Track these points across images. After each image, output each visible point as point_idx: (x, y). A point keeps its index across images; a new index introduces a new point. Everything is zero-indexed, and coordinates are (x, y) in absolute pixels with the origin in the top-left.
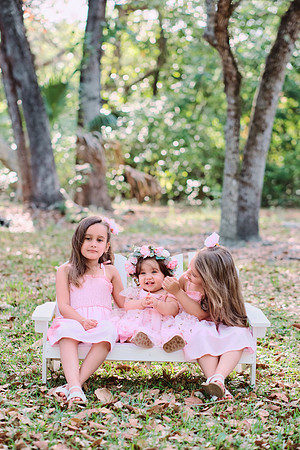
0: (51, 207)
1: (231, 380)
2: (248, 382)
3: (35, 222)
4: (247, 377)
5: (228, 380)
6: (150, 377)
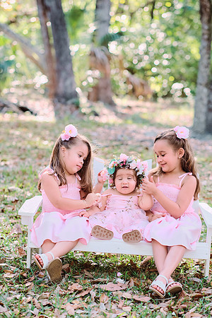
0: (69, 102)
1: (188, 269)
2: (203, 272)
3: (57, 112)
4: (202, 266)
5: (186, 269)
6: (119, 264)
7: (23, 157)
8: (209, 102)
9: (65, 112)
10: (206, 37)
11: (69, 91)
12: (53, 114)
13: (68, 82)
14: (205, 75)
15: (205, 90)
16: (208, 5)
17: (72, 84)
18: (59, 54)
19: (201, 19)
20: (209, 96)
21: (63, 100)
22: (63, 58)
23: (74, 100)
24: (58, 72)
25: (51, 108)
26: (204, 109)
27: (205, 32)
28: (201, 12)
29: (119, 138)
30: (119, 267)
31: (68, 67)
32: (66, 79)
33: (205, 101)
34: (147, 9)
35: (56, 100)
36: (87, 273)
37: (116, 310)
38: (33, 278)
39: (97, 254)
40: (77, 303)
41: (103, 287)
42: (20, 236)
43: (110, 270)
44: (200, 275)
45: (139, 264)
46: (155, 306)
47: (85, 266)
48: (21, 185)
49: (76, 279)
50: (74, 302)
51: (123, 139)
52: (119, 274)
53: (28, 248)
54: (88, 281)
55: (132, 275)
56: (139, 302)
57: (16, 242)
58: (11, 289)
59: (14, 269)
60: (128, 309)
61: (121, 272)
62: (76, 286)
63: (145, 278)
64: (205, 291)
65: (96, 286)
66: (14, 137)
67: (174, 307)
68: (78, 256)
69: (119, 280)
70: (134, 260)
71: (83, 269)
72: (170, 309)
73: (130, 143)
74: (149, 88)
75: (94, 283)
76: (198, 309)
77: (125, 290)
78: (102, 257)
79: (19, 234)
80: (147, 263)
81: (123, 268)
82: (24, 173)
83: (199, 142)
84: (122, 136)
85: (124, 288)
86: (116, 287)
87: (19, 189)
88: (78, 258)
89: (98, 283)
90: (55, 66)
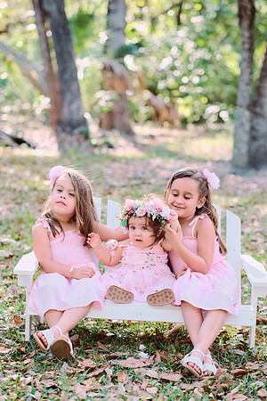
0: (76, 131)
1: (228, 339)
2: (247, 342)
3: (61, 144)
4: (246, 335)
5: (226, 339)
6: (142, 334)
7: (19, 201)
8: (252, 128)
9: (71, 144)
10: (247, 46)
11: (76, 117)
12: (55, 147)
13: (74, 106)
14: (246, 94)
15: (247, 114)
16: (249, 6)
17: (79, 108)
18: (63, 71)
19: (240, 24)
20: (251, 121)
21: (68, 129)
22: (67, 76)
23: (82, 129)
24: (62, 93)
25: (54, 139)
26: (246, 138)
27: (246, 40)
28: (240, 16)
29: (140, 175)
30: (142, 338)
31: (74, 87)
32: (71, 102)
33: (247, 127)
34: (172, 13)
35: (60, 128)
36: (101, 346)
37: (139, 392)
38: (33, 353)
39: (114, 321)
40: (90, 383)
41: (122, 363)
42: (17, 300)
43: (130, 342)
44: (244, 347)
45: (167, 333)
46: (187, 387)
47: (99, 337)
48: (17, 236)
49: (87, 354)
50: (85, 382)
51: (144, 176)
52: (142, 347)
53: (26, 316)
54: (102, 356)
55: (158, 348)
56: (168, 381)
57: (11, 308)
58: (5, 368)
59: (9, 342)
60: (154, 390)
61: (144, 343)
62: (89, 363)
63: (175, 351)
64: (250, 366)
65: (113, 362)
66: (7, 176)
67: (212, 388)
68: (90, 325)
69: (142, 354)
70: (160, 328)
71: (96, 341)
72: (207, 390)
73: (153, 181)
74: (176, 111)
75: (111, 358)
76: (242, 389)
77: (150, 367)
78: (119, 325)
79: (15, 298)
80: (177, 332)
81: (147, 339)
82: (21, 221)
83: (240, 179)
84: (143, 173)
85: (148, 364)
86: (138, 363)
87: (15, 242)
88: (89, 327)
89: (115, 358)
90: (58, 85)
